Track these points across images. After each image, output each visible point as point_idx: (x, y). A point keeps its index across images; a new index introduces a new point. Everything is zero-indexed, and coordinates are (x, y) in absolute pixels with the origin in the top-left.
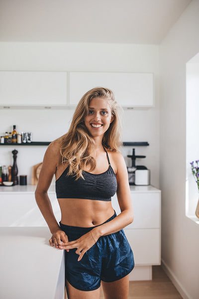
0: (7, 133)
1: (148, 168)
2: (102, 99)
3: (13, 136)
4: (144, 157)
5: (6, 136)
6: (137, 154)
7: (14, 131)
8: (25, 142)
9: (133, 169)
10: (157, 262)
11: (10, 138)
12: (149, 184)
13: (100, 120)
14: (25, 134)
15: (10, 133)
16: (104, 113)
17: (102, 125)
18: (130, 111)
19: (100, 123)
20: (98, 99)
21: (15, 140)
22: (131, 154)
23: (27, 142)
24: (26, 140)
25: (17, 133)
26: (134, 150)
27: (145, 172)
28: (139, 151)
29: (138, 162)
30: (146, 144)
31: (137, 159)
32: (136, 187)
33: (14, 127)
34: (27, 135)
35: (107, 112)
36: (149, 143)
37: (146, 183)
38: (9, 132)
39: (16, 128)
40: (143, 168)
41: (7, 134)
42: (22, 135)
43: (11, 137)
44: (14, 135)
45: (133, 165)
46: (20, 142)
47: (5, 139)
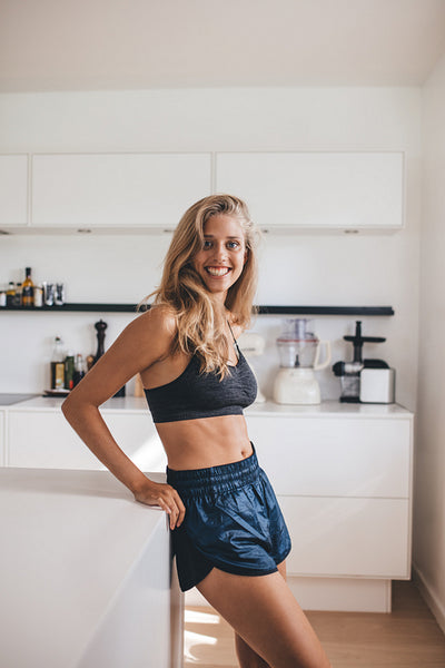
0: (11, 283)
1: (390, 365)
2: (229, 218)
3: (24, 290)
4: (381, 340)
5: (10, 291)
6: (364, 333)
7: (28, 280)
8: (50, 303)
9: (357, 367)
10: (403, 573)
11: (18, 295)
12: (393, 401)
13: (226, 259)
14: (50, 287)
15: (19, 285)
16: (232, 244)
17: (229, 269)
18: (351, 237)
19: (227, 264)
20: (221, 216)
21: (28, 300)
22: (353, 334)
23: (54, 304)
24: (53, 299)
25: (35, 284)
26: (359, 324)
27: (384, 375)
28: (370, 327)
29: (368, 352)
30: (388, 312)
31: (365, 344)
32: (363, 407)
33: (28, 271)
34: (54, 288)
35: (238, 244)
36: (394, 309)
37: (386, 399)
38: (16, 281)
39: (32, 273)
40: (378, 364)
41: (12, 287)
42: (43, 289)
43: (21, 292)
44: (27, 289)
45: (357, 358)
46: (39, 303)
47: (9, 298)
